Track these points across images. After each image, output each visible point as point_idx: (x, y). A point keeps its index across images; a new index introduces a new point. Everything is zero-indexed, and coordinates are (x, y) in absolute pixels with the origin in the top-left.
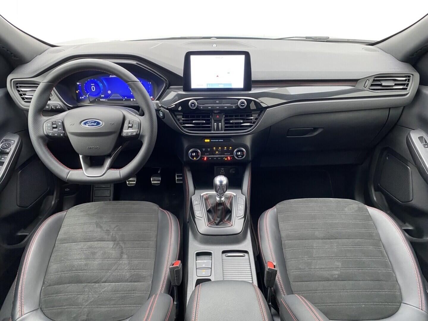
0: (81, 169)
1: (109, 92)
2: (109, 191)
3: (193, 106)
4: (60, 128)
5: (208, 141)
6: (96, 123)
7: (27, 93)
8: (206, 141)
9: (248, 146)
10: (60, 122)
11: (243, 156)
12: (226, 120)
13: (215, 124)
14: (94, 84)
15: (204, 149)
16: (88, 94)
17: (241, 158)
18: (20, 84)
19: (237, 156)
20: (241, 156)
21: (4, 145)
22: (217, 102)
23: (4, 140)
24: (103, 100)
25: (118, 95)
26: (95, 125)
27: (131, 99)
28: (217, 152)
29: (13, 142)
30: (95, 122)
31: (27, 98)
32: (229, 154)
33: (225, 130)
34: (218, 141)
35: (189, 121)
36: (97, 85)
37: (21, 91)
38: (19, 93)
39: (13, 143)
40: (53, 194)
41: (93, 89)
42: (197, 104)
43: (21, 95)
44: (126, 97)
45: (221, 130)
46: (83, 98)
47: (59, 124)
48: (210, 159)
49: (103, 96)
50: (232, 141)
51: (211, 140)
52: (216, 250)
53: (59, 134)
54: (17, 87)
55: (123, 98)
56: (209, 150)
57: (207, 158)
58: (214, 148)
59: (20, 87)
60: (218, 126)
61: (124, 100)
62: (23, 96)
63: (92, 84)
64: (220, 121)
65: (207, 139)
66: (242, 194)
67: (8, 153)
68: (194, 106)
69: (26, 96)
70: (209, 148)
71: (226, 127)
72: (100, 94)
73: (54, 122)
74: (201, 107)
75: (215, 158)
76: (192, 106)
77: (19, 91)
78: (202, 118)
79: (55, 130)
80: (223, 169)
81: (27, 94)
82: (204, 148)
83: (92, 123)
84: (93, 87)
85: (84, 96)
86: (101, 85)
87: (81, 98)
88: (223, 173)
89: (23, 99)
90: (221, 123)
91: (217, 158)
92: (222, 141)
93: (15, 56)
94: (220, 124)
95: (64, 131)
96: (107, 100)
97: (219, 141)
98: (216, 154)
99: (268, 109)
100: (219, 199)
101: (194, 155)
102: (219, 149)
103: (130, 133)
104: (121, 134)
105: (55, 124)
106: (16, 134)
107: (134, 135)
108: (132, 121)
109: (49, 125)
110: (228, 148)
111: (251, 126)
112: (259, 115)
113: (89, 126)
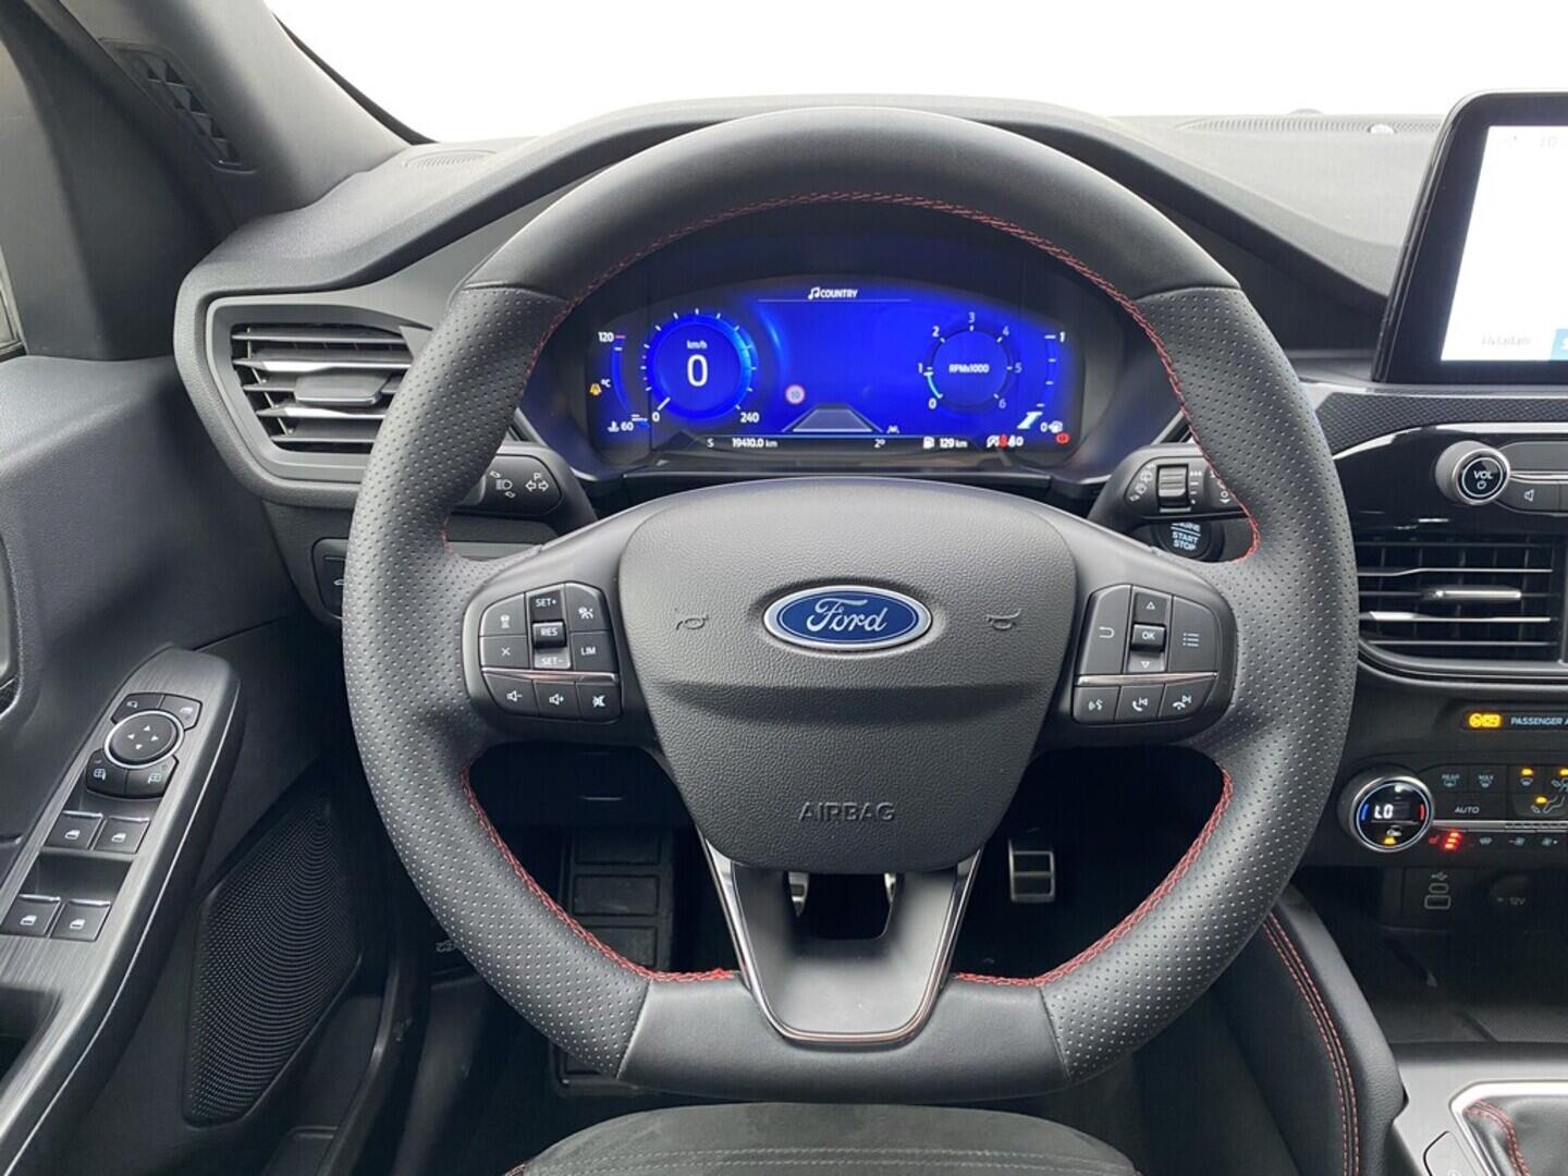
0: (730, 974)
1: (795, 395)
3: (1481, 485)
4: (591, 651)
5: (1491, 720)
6: (888, 610)
7: (302, 391)
8: (1478, 720)
10: (583, 600)
14: (703, 344)
15: (1450, 780)
16: (660, 408)
18: (258, 327)
21: (131, 737)
23: (131, 697)
24: (750, 442)
25: (849, 412)
26: (876, 627)
27: (921, 441)
28: (1541, 800)
29: (188, 710)
30: (874, 605)
31: (293, 423)
34: (1559, 727)
36: (722, 353)
37: (264, 374)
38: (249, 388)
39: (188, 717)
40: (381, 991)
41: (698, 377)
42: (1512, 470)
43: (258, 401)
44: (893, 429)
46: (627, 426)
47: (584, 612)
48: (1485, 841)
49: (754, 417)
51: (1516, 721)
53: (578, 693)
54: (239, 350)
55: (875, 432)
56: (1485, 781)
57: (1468, 837)
58: (1527, 772)
59: (259, 347)
61: (883, 442)
62: (274, 410)
63: (690, 345)
65: (1483, 712)
67: (156, 794)
68: (1492, 484)
69: (292, 411)
70: (1486, 766)
72: (738, 407)
73: (541, 603)
74: (1529, 496)
75: (1520, 841)
76: (1473, 482)
77: (246, 376)
79: (545, 661)
80: (1442, 876)
81: (298, 398)
83: (849, 610)
84: (697, 364)
85: (636, 418)
86: (745, 349)
87: (613, 428)
88: (1444, 902)
89: (272, 426)
91: (1534, 839)
93: (234, 154)
95: (616, 671)
96: (774, 444)
97: (1564, 722)
98: (1536, 810)
101: (1388, 816)
102: (1560, 778)
103: (1145, 702)
104: (1065, 705)
105: (551, 615)
106: (211, 652)
107: (1180, 716)
108: (1160, 602)
109: (505, 619)
113: (826, 634)
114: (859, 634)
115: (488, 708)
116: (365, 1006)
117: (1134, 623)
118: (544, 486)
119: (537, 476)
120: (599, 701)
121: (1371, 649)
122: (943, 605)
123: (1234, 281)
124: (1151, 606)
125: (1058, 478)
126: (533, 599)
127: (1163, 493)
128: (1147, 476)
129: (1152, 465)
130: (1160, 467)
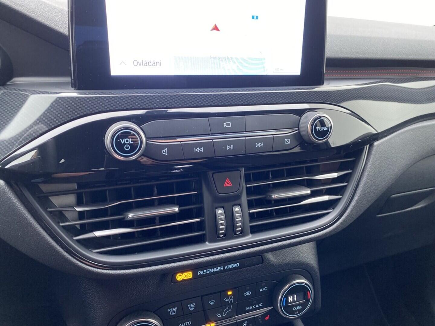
3: (127, 148)
5: (188, 275)
8: (180, 277)
9: (311, 267)
11: (304, 306)
12: (250, 192)
13: (220, 211)
15: (172, 311)
17: (299, 311)
19: (288, 308)
20: (299, 307)
22: (225, 125)
32: (260, 305)
33: (255, 230)
34: (221, 271)
35: (106, 216)
42: (146, 138)
45: (243, 234)
50: (269, 260)
51: (200, 273)
56: (191, 307)
60: (230, 218)
64: (235, 199)
65: (183, 273)
68: (133, 147)
71: (252, 217)
74: (165, 152)
76: (120, 147)
78: (159, 194)
82: (172, 304)
90: (240, 205)
92: (236, 268)
94: (237, 209)
97: (226, 267)
98: (219, 316)
99: (376, 143)
102: (228, 296)
110: (255, 292)
111: (336, 202)
112: (352, 165)
121: (94, 255)
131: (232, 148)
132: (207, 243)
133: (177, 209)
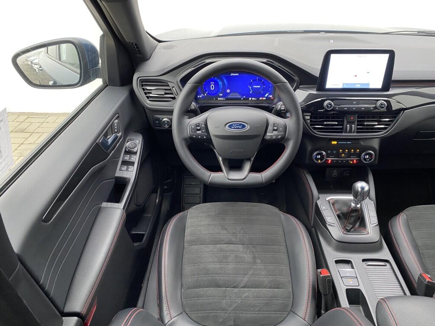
0: (221, 172)
1: (228, 91)
2: (199, 188)
3: (329, 107)
4: (204, 131)
5: (335, 143)
6: (242, 125)
7: (153, 92)
8: (333, 143)
9: (376, 150)
10: (202, 124)
11: (370, 160)
12: (358, 121)
13: (348, 125)
14: (213, 83)
15: (329, 152)
16: (206, 93)
17: (369, 161)
18: (145, 82)
19: (365, 159)
20: (369, 160)
21: (131, 145)
22: (354, 103)
23: (129, 139)
24: (221, 99)
25: (237, 94)
27: (249, 99)
28: (343, 155)
29: (137, 141)
30: (240, 125)
31: (151, 97)
32: (356, 157)
33: (357, 132)
34: (345, 144)
35: (320, 122)
36: (216, 84)
37: (146, 89)
38: (144, 91)
40: (157, 193)
41: (212, 88)
42: (334, 105)
43: (146, 93)
44: (244, 97)
45: (354, 132)
46: (201, 96)
47: (203, 126)
48: (335, 161)
49: (221, 95)
50: (361, 143)
51: (339, 143)
52: (356, 258)
53: (202, 136)
54: (143, 85)
55: (241, 97)
56: (335, 152)
57: (332, 161)
58: (341, 151)
59: (145, 85)
60: (351, 128)
61: (242, 99)
62: (148, 95)
63: (211, 83)
64: (353, 123)
65: (334, 141)
66: (369, 200)
68: (331, 107)
69: (151, 95)
70: (334, 150)
71: (358, 129)
72: (219, 93)
73: (197, 124)
74: (337, 108)
75: (340, 161)
76: (328, 106)
77: (144, 89)
78: (331, 119)
79: (198, 132)
80: (336, 171)
81: (152, 93)
82: (330, 150)
83: (237, 125)
84: (212, 86)
85: (202, 95)
86: (220, 83)
87: (198, 97)
88: (336, 175)
89: (148, 97)
90: (354, 124)
91: (342, 161)
92: (350, 144)
93: (140, 53)
94: (353, 125)
95: (207, 133)
96: (225, 99)
97: (347, 143)
98: (342, 156)
99: (406, 111)
100: (354, 205)
101: (319, 157)
102: (346, 152)
103: (275, 137)
104: (265, 137)
105: (199, 126)
106: (137, 133)
107: (279, 139)
108: (277, 124)
109: (193, 126)
110: (355, 151)
111: (387, 128)
112: (395, 117)
113: (234, 128)
114: (238, 128)
115: (191, 138)
116: (154, 195)
117: (274, 127)
118: (194, 108)
119: (193, 107)
120: (205, 137)
121: (315, 131)
122: (249, 125)
123: (287, 82)
124: (276, 125)
125: (270, 105)
126: (196, 124)
127: (282, 109)
128: (280, 106)
129: (280, 105)
130: (281, 105)
131: (355, 109)
132: (343, 133)
133: (337, 123)
